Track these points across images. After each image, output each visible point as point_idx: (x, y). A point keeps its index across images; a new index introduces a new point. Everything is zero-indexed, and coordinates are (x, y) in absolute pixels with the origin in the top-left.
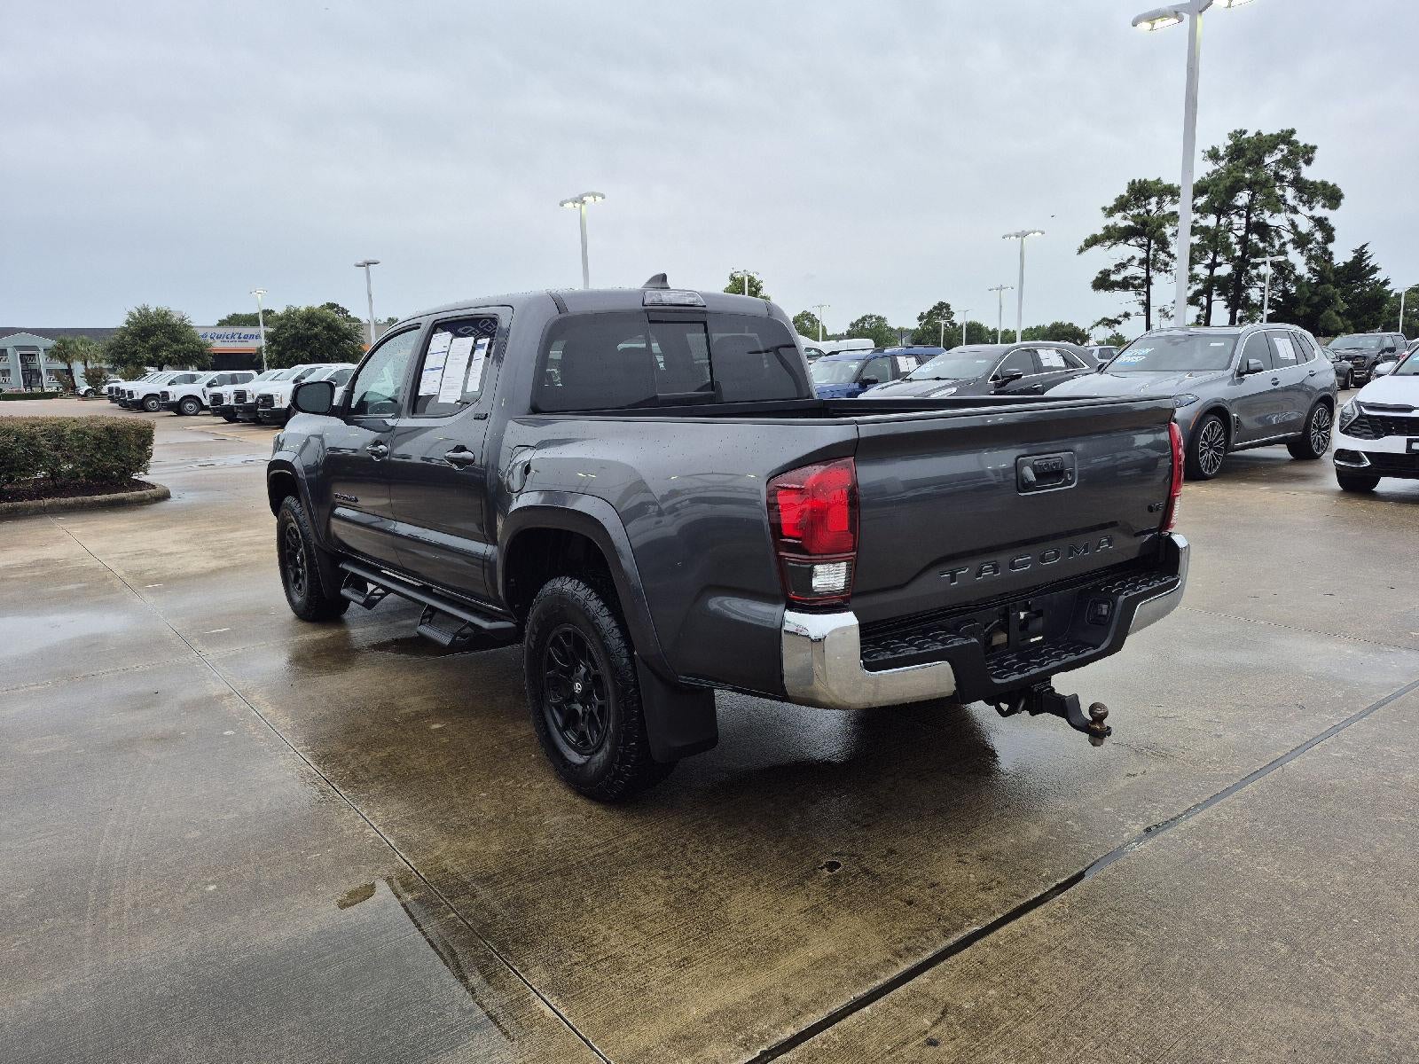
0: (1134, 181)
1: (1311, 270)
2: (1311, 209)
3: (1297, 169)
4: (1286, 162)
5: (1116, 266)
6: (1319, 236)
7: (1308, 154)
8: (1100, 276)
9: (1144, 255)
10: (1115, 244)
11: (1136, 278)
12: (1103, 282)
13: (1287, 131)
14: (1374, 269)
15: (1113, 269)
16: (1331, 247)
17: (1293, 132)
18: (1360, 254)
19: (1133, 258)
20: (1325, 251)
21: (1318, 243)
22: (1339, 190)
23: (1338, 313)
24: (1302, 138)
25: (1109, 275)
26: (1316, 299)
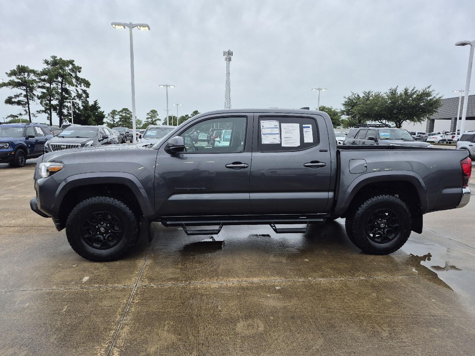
0: (19, 65)
1: (82, 106)
2: (81, 87)
3: (76, 73)
4: (72, 70)
5: (15, 96)
6: (84, 95)
7: (79, 69)
8: (8, 98)
9: (25, 93)
10: (14, 87)
11: (22, 101)
12: (9, 101)
13: (72, 60)
14: (99, 108)
15: (14, 96)
16: (88, 99)
17: (73, 61)
18: (96, 103)
19: (21, 94)
20: (86, 100)
21: (84, 98)
22: (89, 83)
23: (93, 120)
24: (76, 64)
25: (12, 99)
26: (86, 115)
